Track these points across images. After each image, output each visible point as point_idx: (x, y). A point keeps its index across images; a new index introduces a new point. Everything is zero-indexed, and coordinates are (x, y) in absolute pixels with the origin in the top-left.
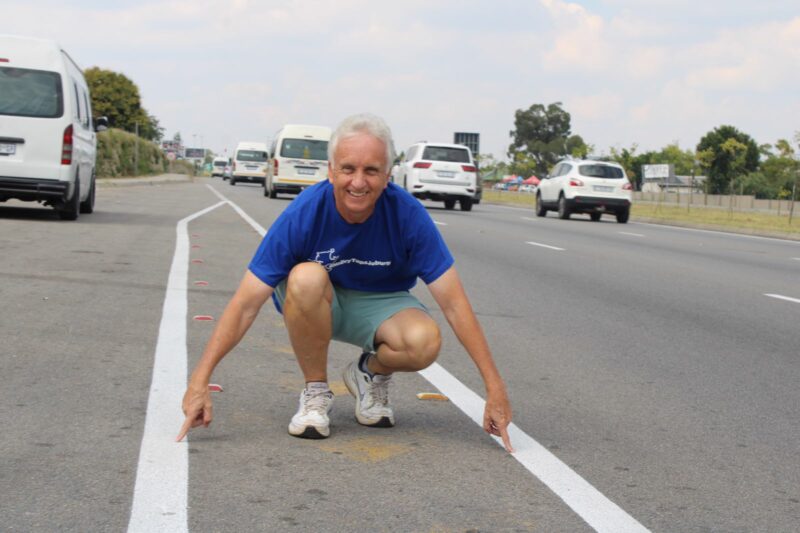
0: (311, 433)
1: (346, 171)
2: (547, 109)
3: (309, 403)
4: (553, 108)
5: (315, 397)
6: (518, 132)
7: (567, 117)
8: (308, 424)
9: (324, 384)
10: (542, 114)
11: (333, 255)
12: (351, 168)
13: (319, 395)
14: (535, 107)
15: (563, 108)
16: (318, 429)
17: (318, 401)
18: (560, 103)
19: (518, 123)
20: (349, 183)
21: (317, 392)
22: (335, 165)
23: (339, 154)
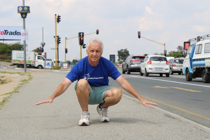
0: (84, 124)
1: (91, 52)
2: (124, 50)
3: (83, 117)
4: (125, 50)
5: (85, 115)
6: (119, 55)
7: (128, 51)
8: (83, 122)
9: (87, 112)
10: (123, 51)
11: (89, 75)
12: (93, 51)
13: (86, 114)
14: (122, 50)
15: (127, 50)
16: (86, 123)
17: (86, 116)
18: (127, 49)
19: (118, 53)
20: (92, 55)
21: (85, 113)
22: (89, 50)
23: (89, 47)
